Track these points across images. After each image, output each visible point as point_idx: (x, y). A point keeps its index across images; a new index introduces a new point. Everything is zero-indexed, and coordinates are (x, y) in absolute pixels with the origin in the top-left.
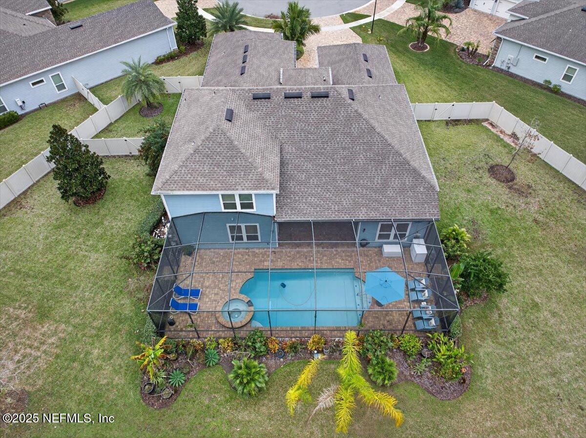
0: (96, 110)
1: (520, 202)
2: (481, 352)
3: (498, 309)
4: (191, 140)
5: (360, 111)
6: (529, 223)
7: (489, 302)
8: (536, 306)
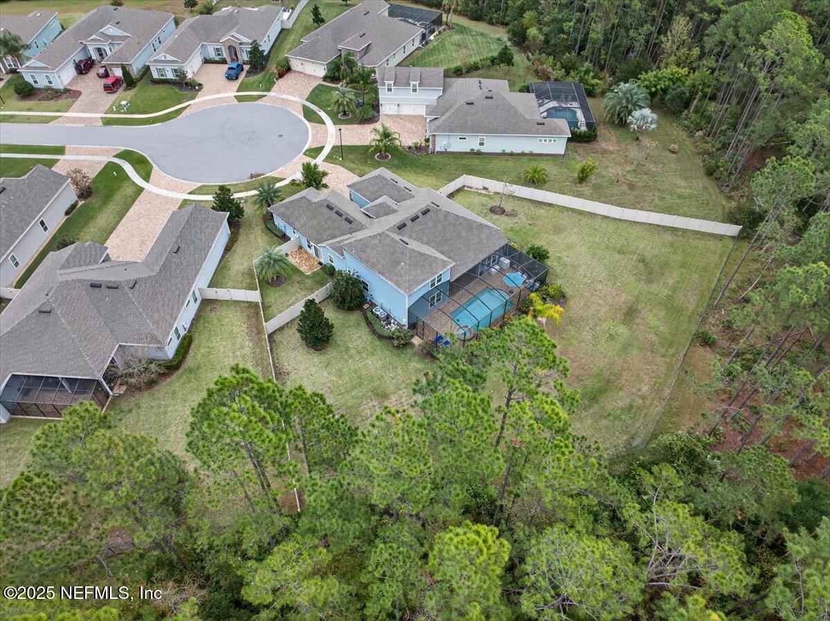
1: (516, 220)
5: (447, 210)
6: (528, 226)
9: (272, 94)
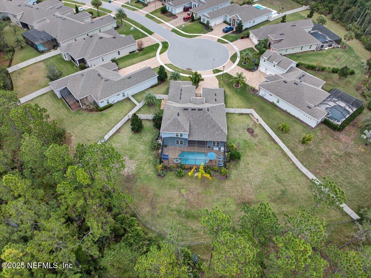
0: (136, 105)
1: (253, 139)
2: (233, 172)
3: (239, 164)
4: (169, 120)
5: (210, 114)
6: (254, 144)
7: (238, 163)
8: (248, 164)
9: (231, 43)
